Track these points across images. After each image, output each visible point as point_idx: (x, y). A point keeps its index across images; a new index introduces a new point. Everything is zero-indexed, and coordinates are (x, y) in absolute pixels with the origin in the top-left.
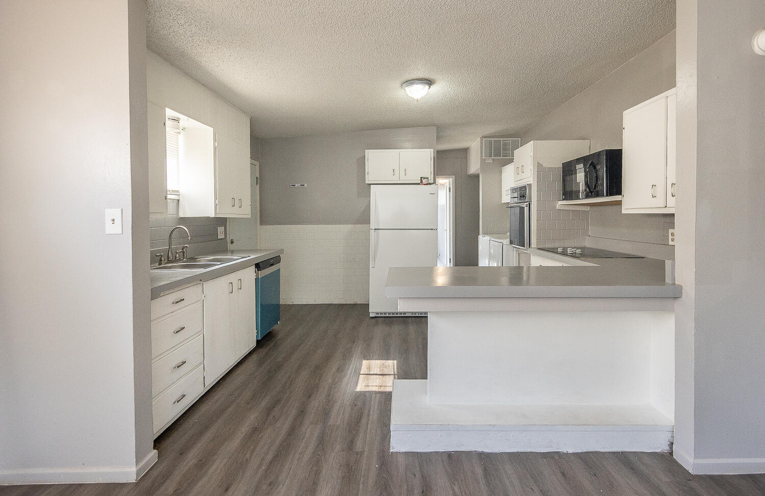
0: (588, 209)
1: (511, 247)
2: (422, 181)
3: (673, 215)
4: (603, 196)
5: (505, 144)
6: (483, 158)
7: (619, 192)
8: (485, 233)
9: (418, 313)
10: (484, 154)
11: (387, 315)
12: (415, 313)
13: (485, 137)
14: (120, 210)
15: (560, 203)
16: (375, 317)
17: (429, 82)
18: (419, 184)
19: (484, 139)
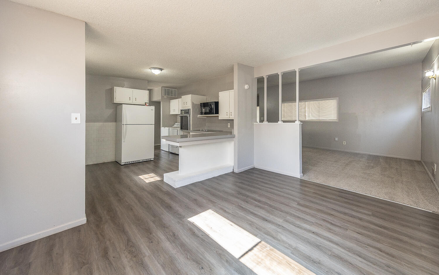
0: (206, 118)
1: (180, 131)
2: (146, 104)
3: (233, 120)
4: (214, 114)
5: (171, 91)
6: (163, 95)
7: (218, 113)
8: (164, 126)
9: (149, 159)
10: (163, 94)
11: (130, 163)
12: (144, 160)
13: (164, 87)
14: (80, 114)
15: (199, 115)
16: (124, 165)
17: (161, 69)
18: (144, 105)
19: (163, 88)
